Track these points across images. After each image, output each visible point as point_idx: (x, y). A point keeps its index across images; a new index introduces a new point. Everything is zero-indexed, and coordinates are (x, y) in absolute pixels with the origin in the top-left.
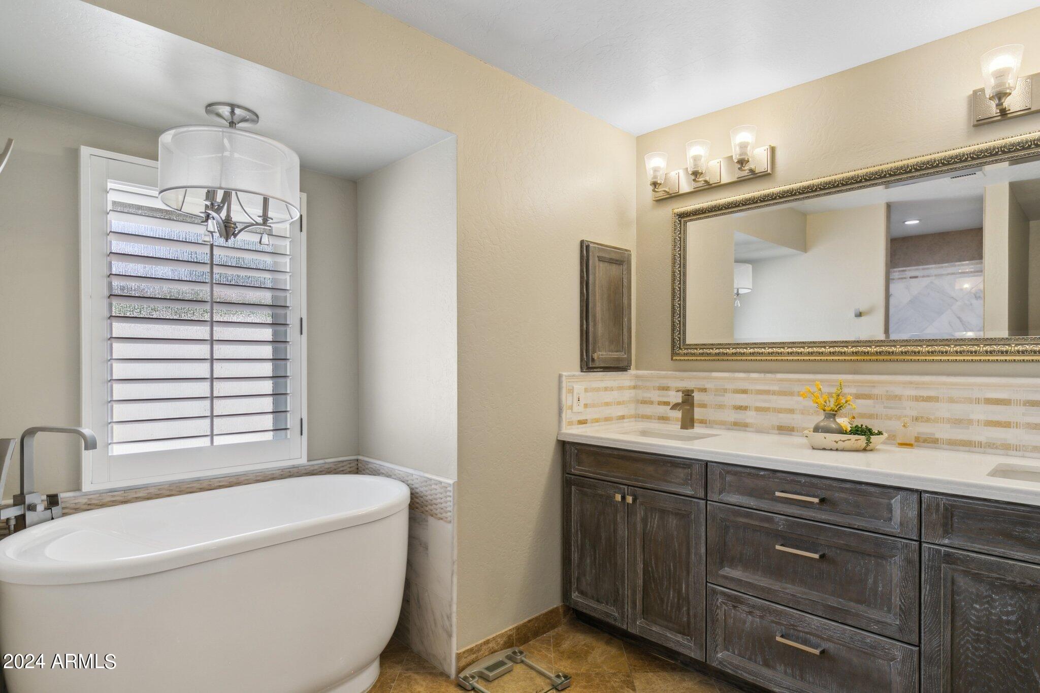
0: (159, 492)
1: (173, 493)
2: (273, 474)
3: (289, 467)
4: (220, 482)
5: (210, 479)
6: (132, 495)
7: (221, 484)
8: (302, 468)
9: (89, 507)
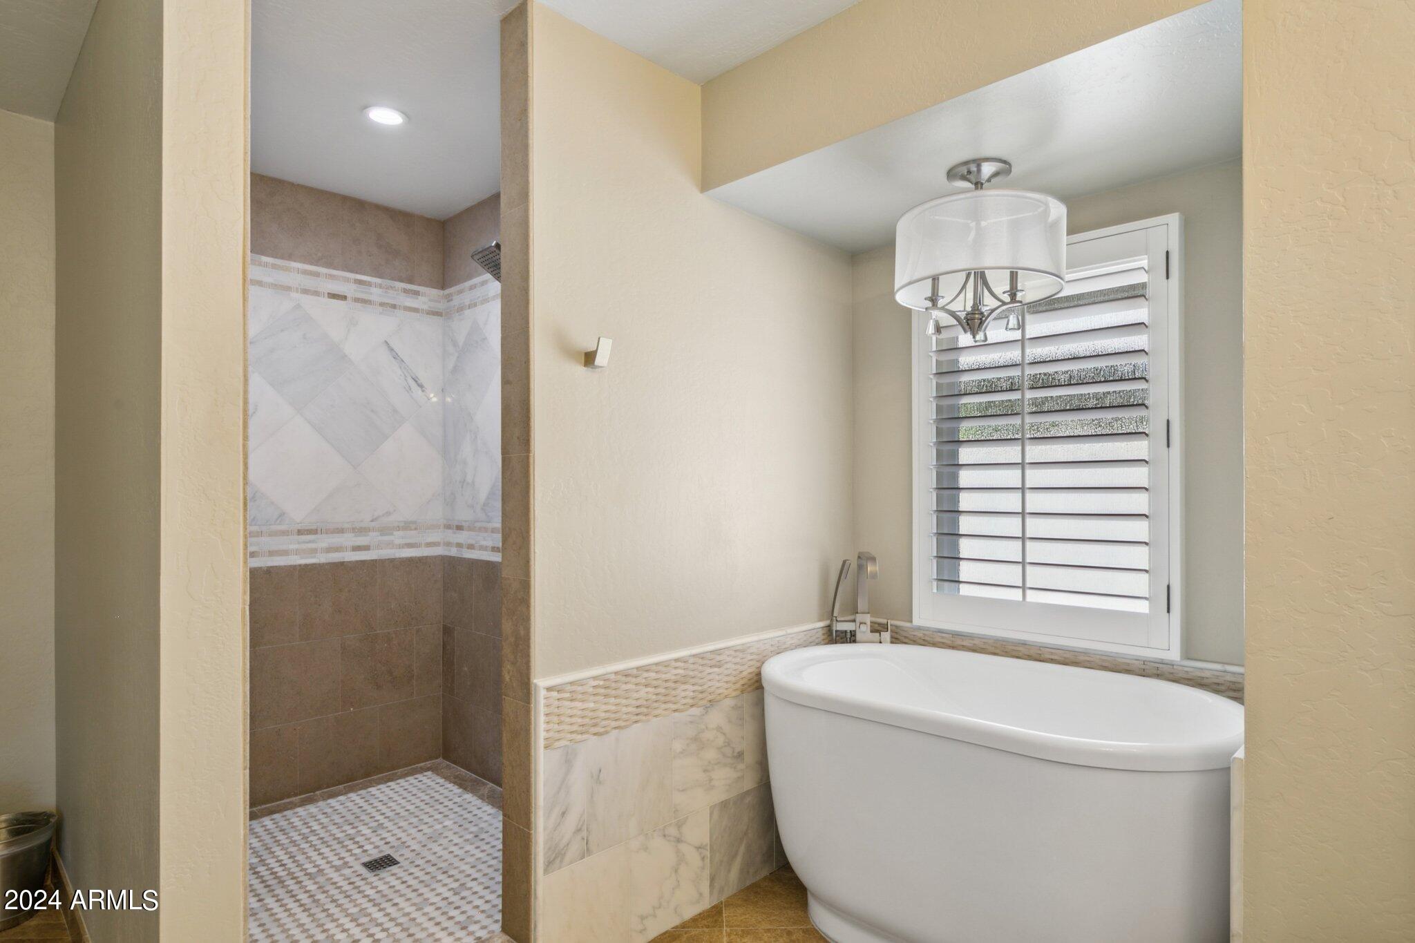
0: (984, 647)
1: (997, 651)
2: (1128, 664)
3: (1156, 661)
4: (1052, 653)
5: (1041, 647)
6: (959, 642)
7: (1053, 657)
8: (1180, 668)
9: (923, 643)
